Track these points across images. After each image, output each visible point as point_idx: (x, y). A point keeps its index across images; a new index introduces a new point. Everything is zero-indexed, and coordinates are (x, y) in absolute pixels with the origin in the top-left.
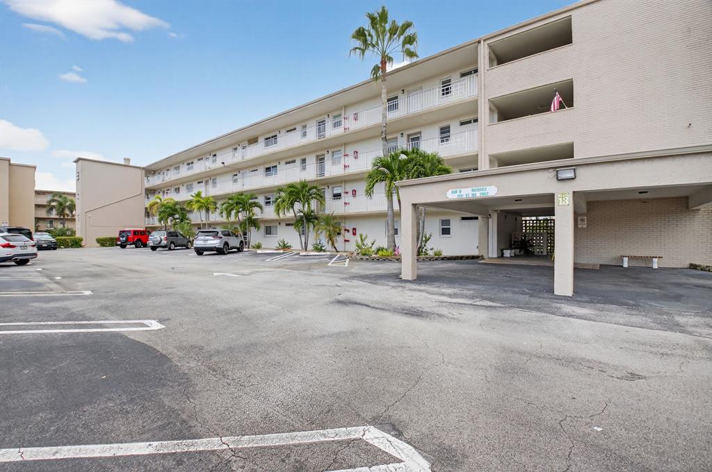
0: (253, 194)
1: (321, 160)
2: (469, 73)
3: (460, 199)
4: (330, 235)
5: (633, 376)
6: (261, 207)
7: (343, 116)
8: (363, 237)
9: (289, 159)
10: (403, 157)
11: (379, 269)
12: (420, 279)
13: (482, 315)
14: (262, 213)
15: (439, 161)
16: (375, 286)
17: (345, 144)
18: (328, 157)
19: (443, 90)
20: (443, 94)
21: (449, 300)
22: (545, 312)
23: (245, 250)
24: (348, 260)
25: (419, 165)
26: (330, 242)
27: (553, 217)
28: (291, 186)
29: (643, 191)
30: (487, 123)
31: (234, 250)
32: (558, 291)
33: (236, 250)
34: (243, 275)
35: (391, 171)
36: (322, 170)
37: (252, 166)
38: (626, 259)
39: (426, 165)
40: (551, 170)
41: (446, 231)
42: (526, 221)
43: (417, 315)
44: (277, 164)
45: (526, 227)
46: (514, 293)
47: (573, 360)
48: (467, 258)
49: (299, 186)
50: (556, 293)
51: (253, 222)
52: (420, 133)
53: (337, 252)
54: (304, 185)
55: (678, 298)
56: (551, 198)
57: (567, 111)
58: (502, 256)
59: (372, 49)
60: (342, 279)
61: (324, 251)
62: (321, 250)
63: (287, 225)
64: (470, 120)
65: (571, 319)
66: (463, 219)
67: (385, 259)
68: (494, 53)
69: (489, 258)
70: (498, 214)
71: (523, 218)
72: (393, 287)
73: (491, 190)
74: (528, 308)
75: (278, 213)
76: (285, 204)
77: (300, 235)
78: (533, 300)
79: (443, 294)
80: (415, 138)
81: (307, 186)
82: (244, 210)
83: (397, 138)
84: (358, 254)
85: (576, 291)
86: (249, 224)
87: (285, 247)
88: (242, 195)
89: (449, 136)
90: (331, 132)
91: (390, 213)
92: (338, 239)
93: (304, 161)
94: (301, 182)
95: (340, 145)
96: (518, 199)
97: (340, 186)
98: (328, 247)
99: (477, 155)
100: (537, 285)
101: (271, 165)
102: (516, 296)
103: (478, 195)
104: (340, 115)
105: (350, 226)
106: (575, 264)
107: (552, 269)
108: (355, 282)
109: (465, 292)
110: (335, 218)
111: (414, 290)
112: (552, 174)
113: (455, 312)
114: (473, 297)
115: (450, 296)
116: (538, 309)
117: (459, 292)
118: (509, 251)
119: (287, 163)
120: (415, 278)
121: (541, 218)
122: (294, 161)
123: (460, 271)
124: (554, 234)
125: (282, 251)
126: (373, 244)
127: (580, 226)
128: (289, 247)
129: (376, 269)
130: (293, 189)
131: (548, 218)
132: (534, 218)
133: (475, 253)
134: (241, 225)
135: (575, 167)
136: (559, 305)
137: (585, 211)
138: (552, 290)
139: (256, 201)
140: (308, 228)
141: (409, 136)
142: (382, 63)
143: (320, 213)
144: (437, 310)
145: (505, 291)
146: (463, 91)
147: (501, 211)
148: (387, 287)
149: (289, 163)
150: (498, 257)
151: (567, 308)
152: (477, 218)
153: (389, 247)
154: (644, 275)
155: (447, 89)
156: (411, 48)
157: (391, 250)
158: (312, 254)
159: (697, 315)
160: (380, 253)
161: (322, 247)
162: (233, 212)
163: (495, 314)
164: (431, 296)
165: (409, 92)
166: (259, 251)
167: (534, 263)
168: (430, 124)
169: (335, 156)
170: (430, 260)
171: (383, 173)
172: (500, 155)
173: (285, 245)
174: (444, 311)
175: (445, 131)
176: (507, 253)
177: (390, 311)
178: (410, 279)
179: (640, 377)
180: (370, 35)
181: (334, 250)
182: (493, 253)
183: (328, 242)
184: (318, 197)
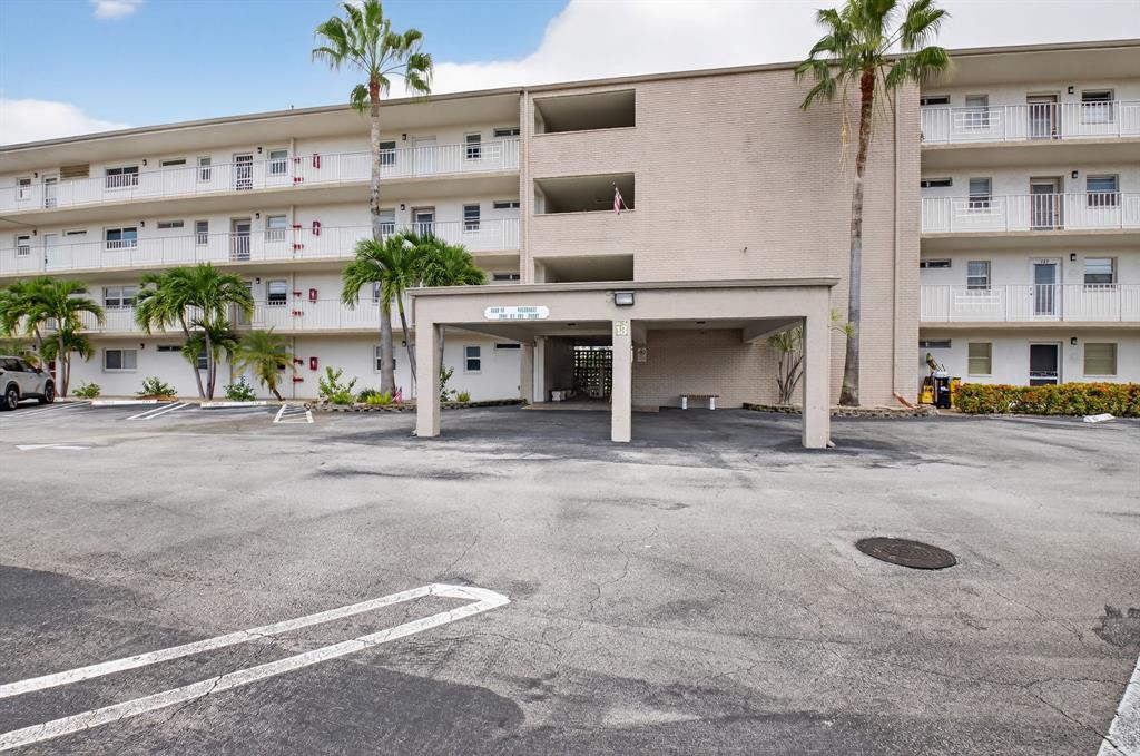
0: (79, 282)
1: (242, 229)
2: (507, 133)
3: (502, 320)
4: (265, 370)
5: (680, 506)
6: (96, 311)
7: (290, 154)
8: (334, 373)
9: (169, 217)
10: (408, 244)
11: (374, 424)
12: (445, 435)
13: (535, 469)
14: (100, 322)
15: (467, 259)
16: (376, 448)
17: (295, 207)
18: (257, 227)
19: (470, 151)
20: (470, 157)
21: (492, 456)
22: (603, 460)
23: (58, 399)
24: (309, 412)
25: (437, 262)
26: (266, 382)
27: (611, 348)
28: (177, 273)
29: (700, 322)
30: (532, 213)
31: (30, 401)
32: (615, 438)
33: (36, 400)
34: (94, 446)
35: (390, 265)
36: (243, 248)
37: (74, 224)
38: (685, 399)
39: (447, 263)
40: (609, 293)
41: (474, 365)
42: (579, 352)
43: (455, 478)
44: (139, 226)
45: (579, 359)
46: (569, 443)
47: (630, 499)
48: (506, 403)
49: (195, 275)
50: (614, 439)
51: (76, 343)
52: (433, 208)
53: (280, 399)
54: (208, 273)
55: (726, 438)
56: (608, 325)
57: (626, 213)
58: (549, 399)
59: (354, 57)
60: (314, 441)
61: (252, 399)
62: (244, 397)
63: (162, 349)
64: (507, 202)
65: (627, 464)
66: (499, 346)
67: (379, 409)
68: (541, 112)
69: (534, 403)
70: (545, 341)
71: (576, 348)
72: (408, 448)
73: (542, 311)
74: (585, 458)
75: (147, 325)
76: (166, 307)
77: (196, 369)
78: (590, 448)
79: (483, 451)
80: (426, 217)
81: (214, 276)
82: (53, 315)
83: (393, 210)
84: (326, 402)
85: (634, 435)
86: (65, 345)
87: (160, 392)
88: (48, 282)
89: (478, 222)
90: (264, 179)
91: (385, 333)
92: (282, 375)
93: (203, 226)
94: (201, 267)
95: (286, 207)
96: (571, 324)
97: (285, 281)
98: (261, 391)
99: (519, 256)
100: (593, 432)
101: (121, 226)
102: (572, 446)
103: (526, 317)
104: (284, 154)
105: (304, 353)
106: (632, 406)
107: (609, 413)
108: (340, 445)
109: (511, 446)
110: (276, 337)
111: (441, 449)
112: (608, 297)
113: (504, 470)
114: (522, 451)
115: (492, 452)
116: (595, 458)
117: (503, 447)
118: (559, 393)
119: (161, 226)
120: (438, 433)
121: (596, 348)
122: (180, 225)
123: (498, 421)
124: (611, 369)
125: (154, 401)
126: (351, 385)
127: (639, 360)
128: (169, 393)
129: (369, 424)
130: (182, 280)
131: (605, 348)
132: (587, 348)
133: (516, 395)
134: (43, 348)
135: (633, 291)
136: (615, 452)
137: (645, 342)
138: (608, 436)
139: (85, 297)
140: (216, 356)
141: (414, 210)
142: (371, 85)
143: (241, 328)
144: (479, 469)
145: (559, 442)
146: (498, 159)
147: (550, 337)
148: (398, 448)
149: (167, 226)
150: (546, 402)
151: (625, 454)
152: (518, 346)
153: (384, 389)
154: (701, 417)
155: (476, 151)
156: (422, 76)
157: (387, 394)
158: (226, 404)
159: (739, 451)
160: (370, 399)
161: (247, 391)
162: (23, 320)
163: (549, 467)
164: (468, 455)
165: (415, 141)
166: (96, 402)
167: (589, 407)
168: (449, 198)
169: (272, 225)
170: (452, 408)
171: (376, 268)
172: (548, 259)
173: (159, 389)
174: (489, 470)
175: (472, 215)
176: (557, 396)
177: (415, 477)
178: (430, 435)
179: (684, 506)
180: (350, 33)
181: (275, 396)
182: (539, 396)
183: (262, 383)
184: (239, 298)
